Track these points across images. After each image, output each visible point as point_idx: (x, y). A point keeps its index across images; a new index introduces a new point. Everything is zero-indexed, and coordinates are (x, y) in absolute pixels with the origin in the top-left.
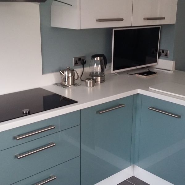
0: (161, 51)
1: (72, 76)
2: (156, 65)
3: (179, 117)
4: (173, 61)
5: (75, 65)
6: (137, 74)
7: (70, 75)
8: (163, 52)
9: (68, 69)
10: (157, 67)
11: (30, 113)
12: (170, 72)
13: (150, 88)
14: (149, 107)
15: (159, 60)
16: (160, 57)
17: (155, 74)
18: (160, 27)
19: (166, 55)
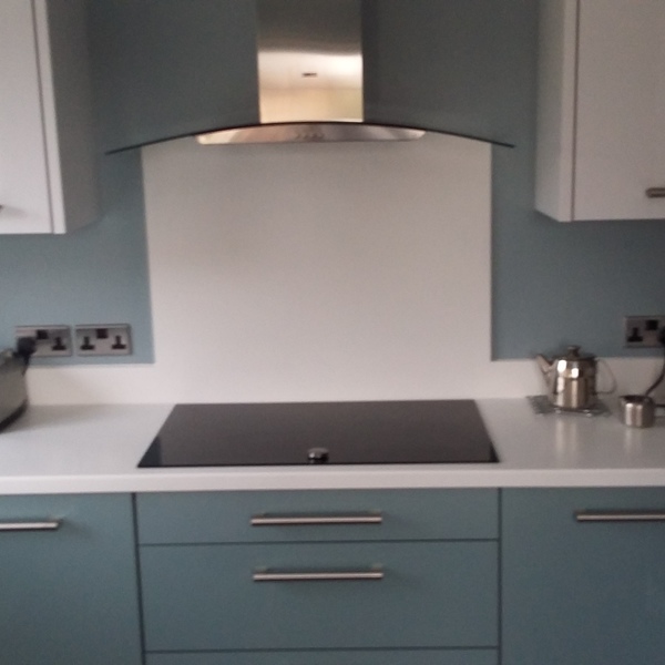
1: (582, 379)
5: (631, 344)
7: (575, 373)
9: (574, 355)
11: (330, 461)
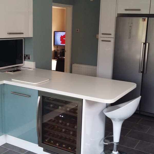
0: (26, 56)
2: (23, 65)
3: (30, 96)
4: (33, 62)
6: (7, 71)
8: (27, 56)
10: (24, 66)
12: (31, 69)
13: (12, 79)
14: (12, 92)
15: (25, 61)
16: (26, 60)
17: (20, 71)
18: (23, 39)
19: (29, 58)
